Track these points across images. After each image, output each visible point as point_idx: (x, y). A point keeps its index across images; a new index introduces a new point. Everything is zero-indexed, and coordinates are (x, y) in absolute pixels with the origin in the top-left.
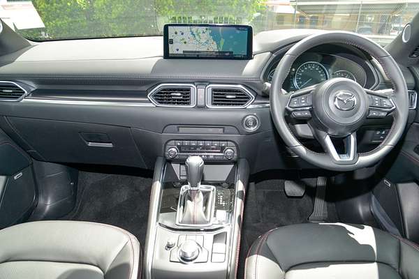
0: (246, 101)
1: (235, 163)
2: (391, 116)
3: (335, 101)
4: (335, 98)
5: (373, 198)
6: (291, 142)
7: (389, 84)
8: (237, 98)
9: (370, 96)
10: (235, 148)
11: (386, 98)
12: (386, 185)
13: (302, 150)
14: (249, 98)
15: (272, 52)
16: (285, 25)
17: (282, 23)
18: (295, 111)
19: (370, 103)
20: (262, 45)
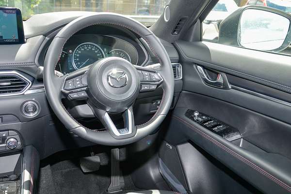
0: (23, 87)
1: (21, 151)
2: (161, 88)
3: (108, 79)
4: (108, 76)
5: (160, 161)
6: (70, 124)
7: (156, 59)
8: (12, 85)
9: (140, 72)
10: (17, 137)
11: (155, 72)
12: (168, 148)
13: (82, 130)
14: (25, 83)
15: (45, 35)
16: (73, 7)
17: (70, 6)
18: (70, 93)
19: (141, 79)
20: (34, 28)
